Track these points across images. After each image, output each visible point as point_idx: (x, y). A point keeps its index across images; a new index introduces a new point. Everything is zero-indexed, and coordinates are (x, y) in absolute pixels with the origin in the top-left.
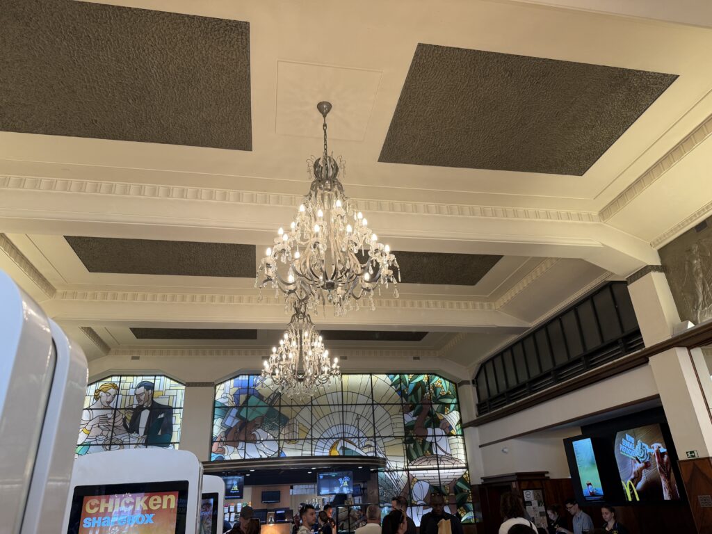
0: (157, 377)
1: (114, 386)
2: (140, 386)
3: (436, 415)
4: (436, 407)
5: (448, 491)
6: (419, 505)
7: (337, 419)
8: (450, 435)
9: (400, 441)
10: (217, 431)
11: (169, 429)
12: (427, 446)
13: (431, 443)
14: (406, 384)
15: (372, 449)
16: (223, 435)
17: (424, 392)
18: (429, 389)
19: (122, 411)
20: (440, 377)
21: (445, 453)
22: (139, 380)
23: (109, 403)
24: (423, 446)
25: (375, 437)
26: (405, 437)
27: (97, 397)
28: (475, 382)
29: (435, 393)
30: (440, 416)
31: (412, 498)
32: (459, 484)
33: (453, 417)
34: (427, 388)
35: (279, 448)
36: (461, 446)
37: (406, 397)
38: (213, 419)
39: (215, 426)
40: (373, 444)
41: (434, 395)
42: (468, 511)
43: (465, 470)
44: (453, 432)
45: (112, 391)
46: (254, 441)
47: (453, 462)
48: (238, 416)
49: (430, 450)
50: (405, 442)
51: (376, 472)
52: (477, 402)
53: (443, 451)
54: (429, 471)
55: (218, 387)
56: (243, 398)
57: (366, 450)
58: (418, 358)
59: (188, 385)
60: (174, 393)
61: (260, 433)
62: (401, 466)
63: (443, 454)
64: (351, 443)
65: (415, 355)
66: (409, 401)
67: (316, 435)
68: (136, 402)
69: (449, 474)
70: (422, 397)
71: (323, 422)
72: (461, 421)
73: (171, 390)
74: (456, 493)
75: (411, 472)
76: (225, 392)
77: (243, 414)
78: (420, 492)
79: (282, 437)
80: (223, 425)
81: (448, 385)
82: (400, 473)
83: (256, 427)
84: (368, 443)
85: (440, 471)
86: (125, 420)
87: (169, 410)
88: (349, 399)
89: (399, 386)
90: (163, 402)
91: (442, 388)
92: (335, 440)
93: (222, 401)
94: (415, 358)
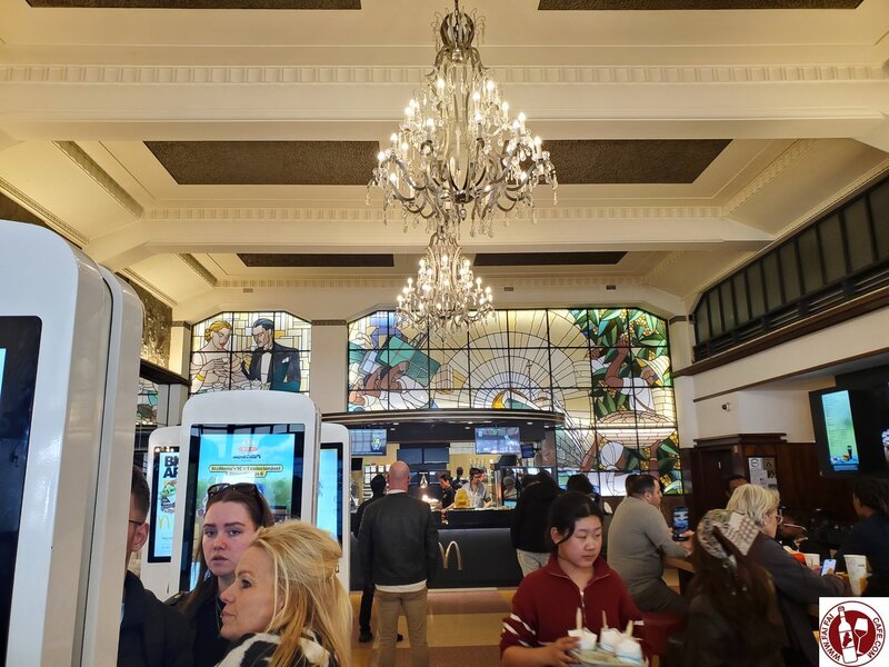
0: (277, 314)
1: (226, 325)
2: (257, 324)
3: (635, 361)
4: (636, 351)
5: (648, 456)
6: (609, 471)
7: (502, 365)
8: (654, 386)
9: (585, 393)
10: (354, 378)
11: (296, 375)
12: (622, 400)
13: (628, 397)
14: (595, 323)
15: (548, 402)
16: (361, 383)
17: (620, 332)
18: (628, 328)
19: (239, 355)
20: (645, 312)
21: (647, 408)
22: (255, 317)
23: (223, 344)
24: (616, 400)
25: (552, 388)
26: (592, 388)
27: (208, 338)
28: (694, 318)
29: (636, 333)
30: (642, 363)
31: (599, 462)
32: (664, 447)
33: (660, 364)
34: (625, 326)
35: (430, 399)
36: (670, 400)
37: (595, 339)
38: (349, 364)
39: (351, 373)
40: (549, 397)
41: (634, 336)
42: (673, 479)
43: (673, 430)
44: (658, 382)
45: (225, 331)
46: (399, 390)
47: (657, 419)
48: (377, 360)
49: (626, 404)
50: (592, 395)
51: (554, 429)
52: (695, 344)
53: (644, 406)
54: (624, 431)
55: (351, 326)
56: (382, 340)
57: (540, 404)
58: (614, 288)
59: (314, 323)
60: (298, 333)
61: (406, 381)
62: (586, 423)
63: (645, 410)
64: (520, 394)
65: (608, 284)
66: (599, 343)
67: (475, 384)
68: (254, 344)
69: (650, 435)
70: (618, 338)
71: (483, 368)
72: (670, 368)
73: (294, 331)
74: (659, 457)
75: (598, 431)
76: (360, 332)
77: (384, 357)
78: (611, 455)
79: (433, 386)
80: (360, 371)
81: (655, 324)
82: (585, 432)
83: (401, 373)
84: (544, 395)
85: (639, 431)
86: (243, 364)
87: (294, 353)
88: (516, 341)
89: (586, 324)
90: (286, 343)
91: (646, 326)
92: (499, 391)
93: (358, 342)
94: (608, 288)
